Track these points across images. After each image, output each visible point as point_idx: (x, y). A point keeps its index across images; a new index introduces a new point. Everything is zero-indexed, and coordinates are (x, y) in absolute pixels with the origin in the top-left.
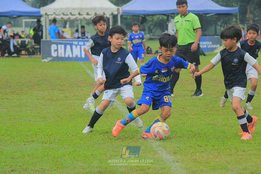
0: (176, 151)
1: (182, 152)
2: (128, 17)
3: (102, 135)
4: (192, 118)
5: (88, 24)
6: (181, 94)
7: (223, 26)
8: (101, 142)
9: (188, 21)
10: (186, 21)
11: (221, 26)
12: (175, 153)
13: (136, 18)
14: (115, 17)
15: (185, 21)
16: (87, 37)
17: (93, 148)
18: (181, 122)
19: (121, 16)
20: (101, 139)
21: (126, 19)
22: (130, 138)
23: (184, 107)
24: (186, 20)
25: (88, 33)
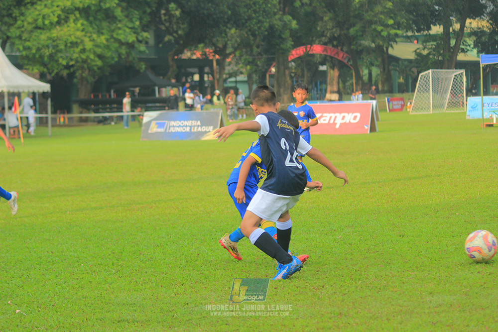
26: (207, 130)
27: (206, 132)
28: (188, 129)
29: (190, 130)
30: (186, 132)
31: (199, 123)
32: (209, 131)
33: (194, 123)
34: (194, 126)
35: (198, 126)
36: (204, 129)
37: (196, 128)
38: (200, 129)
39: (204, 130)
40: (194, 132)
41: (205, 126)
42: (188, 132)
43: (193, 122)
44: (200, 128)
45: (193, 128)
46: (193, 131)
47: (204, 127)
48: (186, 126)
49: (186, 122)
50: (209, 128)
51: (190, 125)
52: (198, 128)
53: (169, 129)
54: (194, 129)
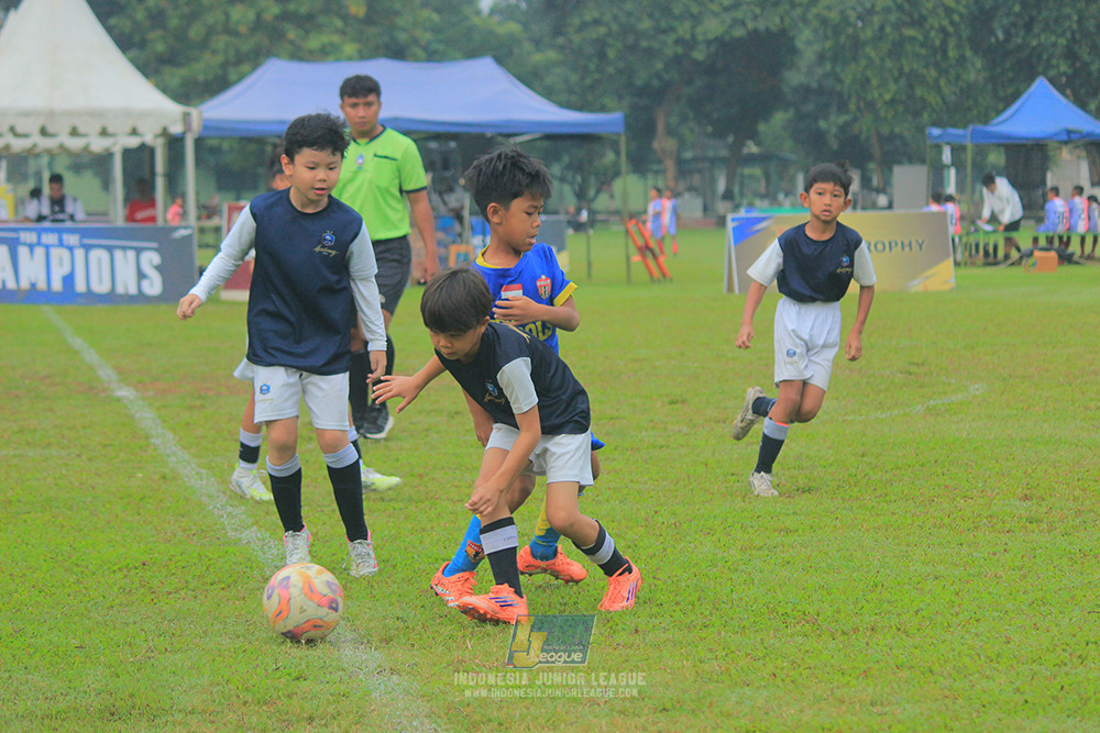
0: (392, 632)
1: (412, 635)
2: (226, 145)
3: (120, 575)
4: (452, 513)
5: (77, 167)
6: (412, 423)
7: (569, 177)
8: (117, 601)
9: (386, 157)
10: (376, 159)
11: (562, 179)
12: (387, 641)
13: (253, 147)
14: (174, 144)
15: (375, 155)
16: (72, 218)
17: (87, 621)
18: (409, 527)
19: (199, 142)
20: (115, 589)
21: (216, 151)
22: (223, 586)
23: (421, 471)
24: (378, 154)
25: (75, 200)
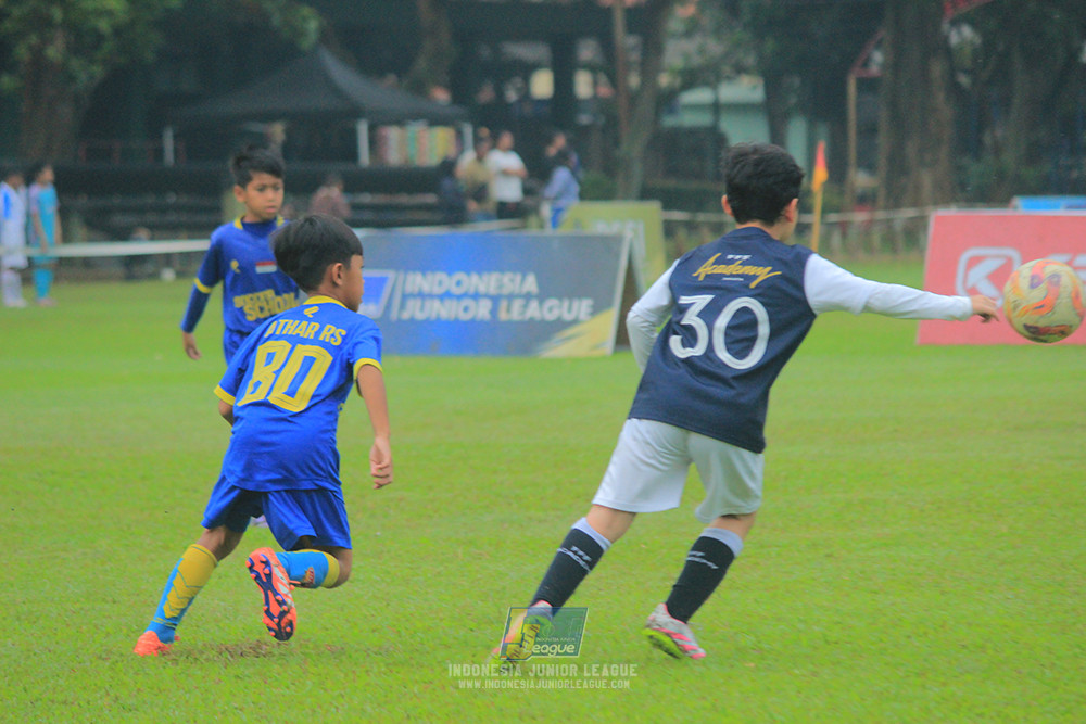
26: (568, 317)
27: (560, 325)
28: (482, 310)
29: (494, 312)
30: (473, 322)
31: (531, 284)
32: (575, 322)
33: (509, 282)
34: (511, 297)
35: (528, 297)
36: (553, 310)
37: (517, 304)
38: (534, 310)
39: (551, 317)
40: (510, 323)
41: (560, 297)
42: (482, 322)
43: (507, 278)
44: (534, 304)
45: (504, 304)
46: (503, 316)
47: (552, 302)
48: (476, 296)
49: (475, 278)
50: (576, 304)
51: (493, 290)
52: (525, 306)
53: (402, 307)
54: (509, 310)
